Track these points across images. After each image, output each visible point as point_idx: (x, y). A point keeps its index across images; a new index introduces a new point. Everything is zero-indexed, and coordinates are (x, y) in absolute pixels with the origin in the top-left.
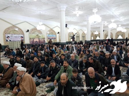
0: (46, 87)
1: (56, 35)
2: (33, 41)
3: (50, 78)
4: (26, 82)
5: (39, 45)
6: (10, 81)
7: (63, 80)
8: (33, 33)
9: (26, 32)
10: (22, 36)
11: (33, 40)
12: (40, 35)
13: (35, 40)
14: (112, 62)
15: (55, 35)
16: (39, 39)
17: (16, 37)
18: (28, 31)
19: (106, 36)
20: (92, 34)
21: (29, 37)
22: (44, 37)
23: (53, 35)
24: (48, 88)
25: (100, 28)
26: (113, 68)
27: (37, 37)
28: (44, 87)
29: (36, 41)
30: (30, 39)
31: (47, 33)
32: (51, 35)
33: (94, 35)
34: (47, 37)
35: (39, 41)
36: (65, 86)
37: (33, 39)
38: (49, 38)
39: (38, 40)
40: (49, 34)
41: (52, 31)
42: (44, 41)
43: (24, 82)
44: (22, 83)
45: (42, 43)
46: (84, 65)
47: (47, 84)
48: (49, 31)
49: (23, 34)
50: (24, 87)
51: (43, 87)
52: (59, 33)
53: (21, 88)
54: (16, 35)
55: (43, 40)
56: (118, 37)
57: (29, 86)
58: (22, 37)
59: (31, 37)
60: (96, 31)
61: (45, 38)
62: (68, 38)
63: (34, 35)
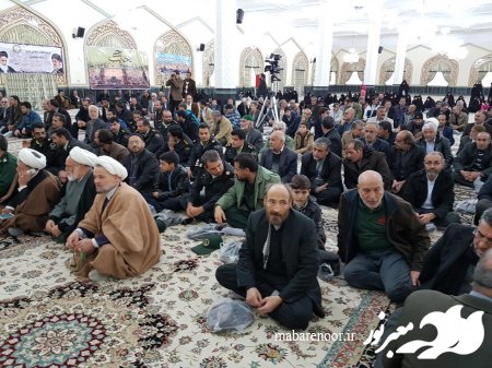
0: (190, 237)
1: (191, 54)
2: (102, 76)
3: (200, 209)
4: (126, 213)
5: (126, 97)
6: (56, 212)
7: (278, 205)
8: (100, 44)
9: (74, 36)
10: (58, 52)
11: (102, 71)
12: (127, 53)
13: (109, 74)
14: (430, 162)
15: (187, 58)
16: (124, 71)
17: (33, 56)
18: (81, 32)
19: (387, 71)
20: (335, 60)
21: (86, 59)
22: (143, 63)
23: (181, 57)
24: (195, 240)
25: (366, 36)
26: (429, 182)
27: (116, 59)
28: (183, 236)
29: (114, 78)
30: (90, 66)
31: (155, 48)
32: (170, 57)
33: (341, 65)
34: (157, 63)
35: (125, 77)
36: (277, 228)
37: (103, 67)
38: (163, 70)
39: (119, 74)
40: (165, 51)
41: (175, 39)
42: (145, 78)
43: (121, 215)
44: (109, 217)
45: (138, 85)
46: (320, 170)
47: (191, 229)
48: (164, 37)
49: (62, 44)
50: (121, 229)
51: (177, 238)
52: (202, 48)
53: (108, 232)
54: (31, 48)
55: (141, 73)
56: (429, 80)
57: (136, 228)
58: (57, 58)
59: (95, 60)
60: (352, 50)
61: (147, 68)
62: (241, 74)
63: (102, 54)
